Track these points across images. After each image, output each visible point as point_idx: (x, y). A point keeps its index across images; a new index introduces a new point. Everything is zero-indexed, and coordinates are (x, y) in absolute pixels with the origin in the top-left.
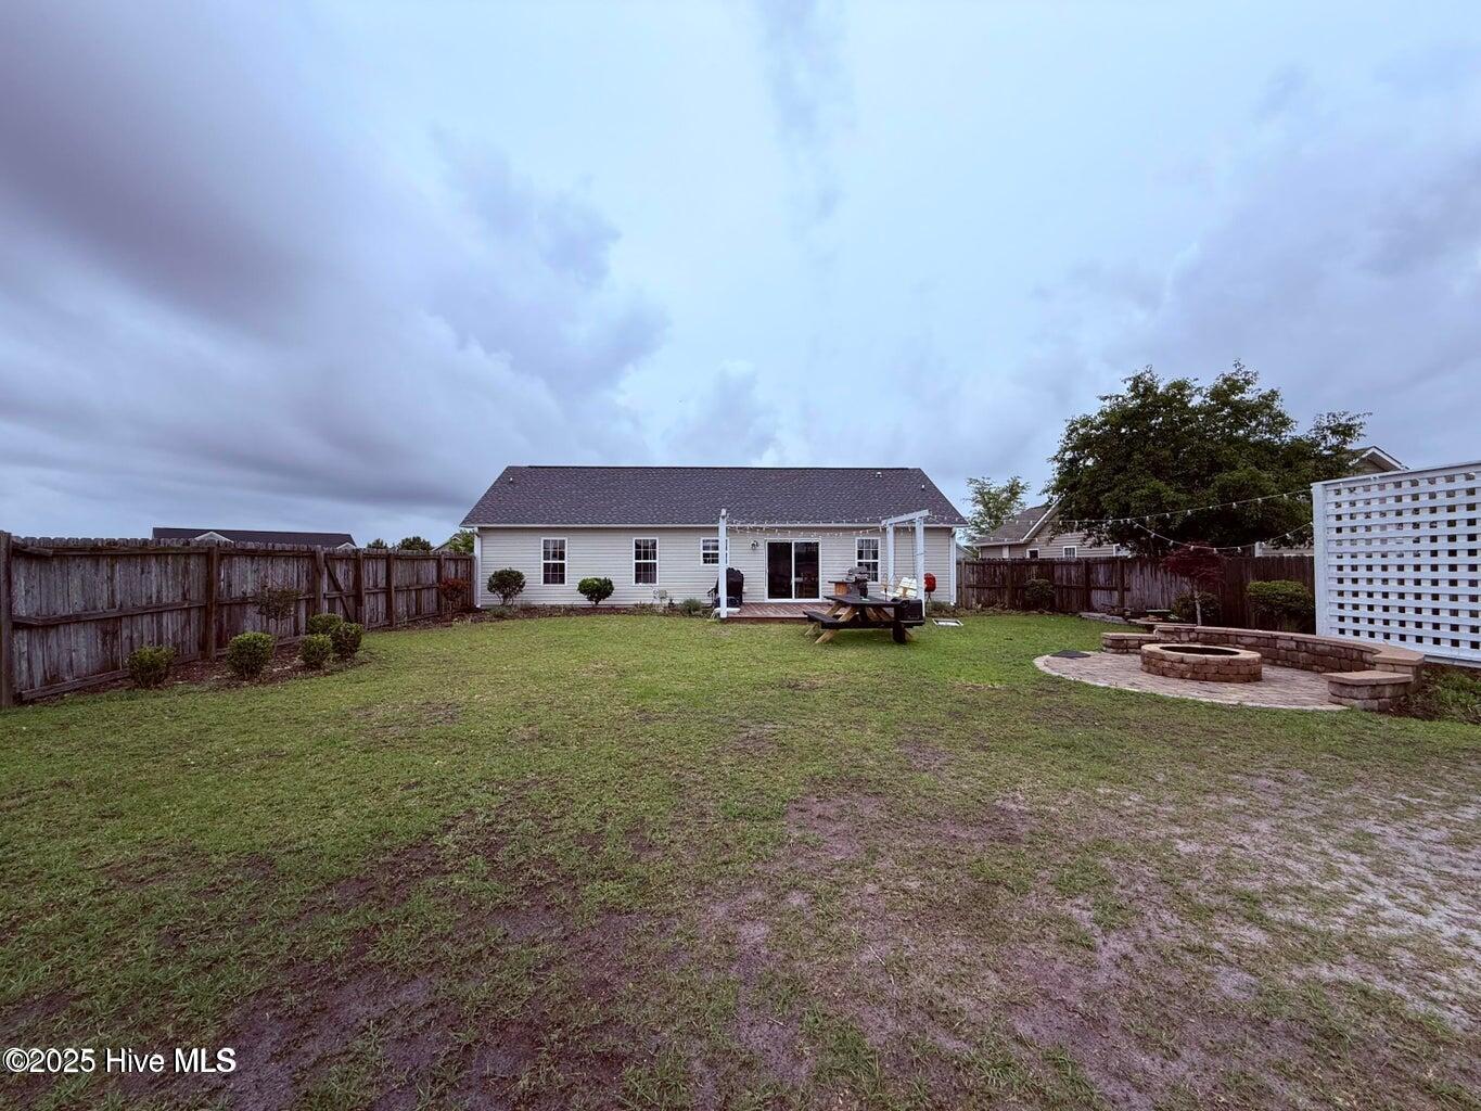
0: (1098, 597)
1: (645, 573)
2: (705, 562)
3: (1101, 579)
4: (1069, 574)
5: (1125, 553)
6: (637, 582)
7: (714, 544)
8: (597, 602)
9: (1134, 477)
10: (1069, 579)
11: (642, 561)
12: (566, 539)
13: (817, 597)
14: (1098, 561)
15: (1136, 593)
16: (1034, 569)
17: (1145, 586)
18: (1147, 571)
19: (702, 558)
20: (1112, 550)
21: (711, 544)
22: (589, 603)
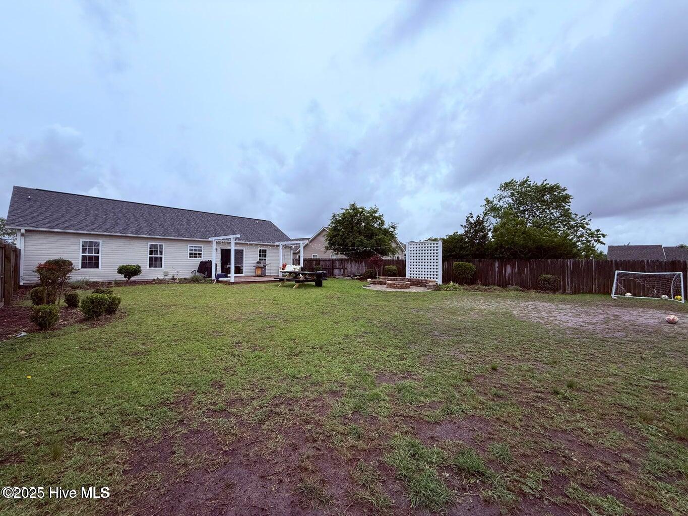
0: (336, 272)
1: (155, 262)
2: (190, 257)
3: (337, 265)
4: (326, 264)
5: (345, 257)
6: (150, 267)
7: (199, 248)
8: (129, 279)
9: (355, 235)
10: (326, 266)
11: (154, 256)
12: (100, 242)
13: (242, 273)
14: (336, 260)
15: (349, 270)
16: (314, 262)
17: (351, 267)
18: (353, 263)
19: (189, 255)
20: (340, 256)
21: (198, 249)
22: (125, 279)
